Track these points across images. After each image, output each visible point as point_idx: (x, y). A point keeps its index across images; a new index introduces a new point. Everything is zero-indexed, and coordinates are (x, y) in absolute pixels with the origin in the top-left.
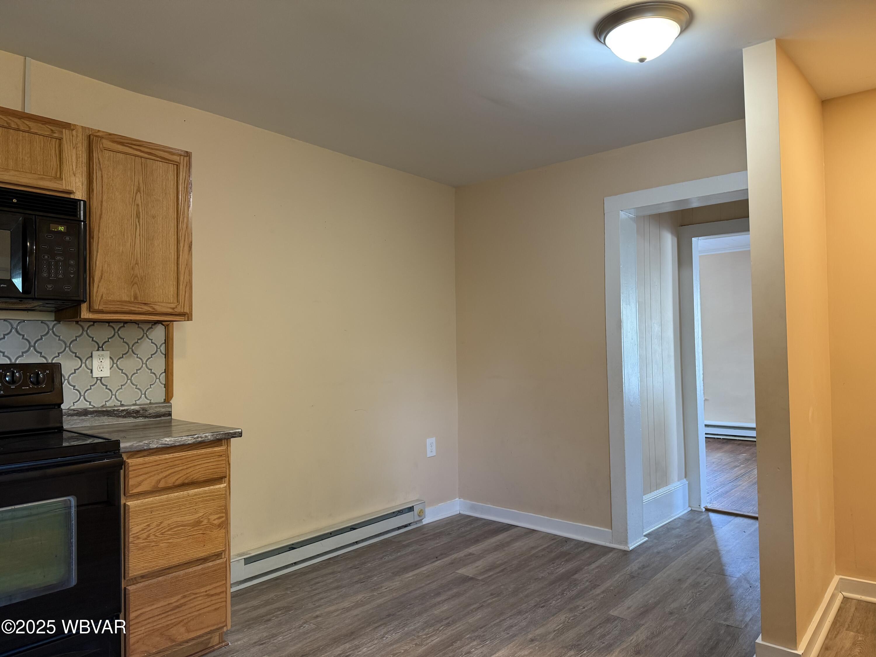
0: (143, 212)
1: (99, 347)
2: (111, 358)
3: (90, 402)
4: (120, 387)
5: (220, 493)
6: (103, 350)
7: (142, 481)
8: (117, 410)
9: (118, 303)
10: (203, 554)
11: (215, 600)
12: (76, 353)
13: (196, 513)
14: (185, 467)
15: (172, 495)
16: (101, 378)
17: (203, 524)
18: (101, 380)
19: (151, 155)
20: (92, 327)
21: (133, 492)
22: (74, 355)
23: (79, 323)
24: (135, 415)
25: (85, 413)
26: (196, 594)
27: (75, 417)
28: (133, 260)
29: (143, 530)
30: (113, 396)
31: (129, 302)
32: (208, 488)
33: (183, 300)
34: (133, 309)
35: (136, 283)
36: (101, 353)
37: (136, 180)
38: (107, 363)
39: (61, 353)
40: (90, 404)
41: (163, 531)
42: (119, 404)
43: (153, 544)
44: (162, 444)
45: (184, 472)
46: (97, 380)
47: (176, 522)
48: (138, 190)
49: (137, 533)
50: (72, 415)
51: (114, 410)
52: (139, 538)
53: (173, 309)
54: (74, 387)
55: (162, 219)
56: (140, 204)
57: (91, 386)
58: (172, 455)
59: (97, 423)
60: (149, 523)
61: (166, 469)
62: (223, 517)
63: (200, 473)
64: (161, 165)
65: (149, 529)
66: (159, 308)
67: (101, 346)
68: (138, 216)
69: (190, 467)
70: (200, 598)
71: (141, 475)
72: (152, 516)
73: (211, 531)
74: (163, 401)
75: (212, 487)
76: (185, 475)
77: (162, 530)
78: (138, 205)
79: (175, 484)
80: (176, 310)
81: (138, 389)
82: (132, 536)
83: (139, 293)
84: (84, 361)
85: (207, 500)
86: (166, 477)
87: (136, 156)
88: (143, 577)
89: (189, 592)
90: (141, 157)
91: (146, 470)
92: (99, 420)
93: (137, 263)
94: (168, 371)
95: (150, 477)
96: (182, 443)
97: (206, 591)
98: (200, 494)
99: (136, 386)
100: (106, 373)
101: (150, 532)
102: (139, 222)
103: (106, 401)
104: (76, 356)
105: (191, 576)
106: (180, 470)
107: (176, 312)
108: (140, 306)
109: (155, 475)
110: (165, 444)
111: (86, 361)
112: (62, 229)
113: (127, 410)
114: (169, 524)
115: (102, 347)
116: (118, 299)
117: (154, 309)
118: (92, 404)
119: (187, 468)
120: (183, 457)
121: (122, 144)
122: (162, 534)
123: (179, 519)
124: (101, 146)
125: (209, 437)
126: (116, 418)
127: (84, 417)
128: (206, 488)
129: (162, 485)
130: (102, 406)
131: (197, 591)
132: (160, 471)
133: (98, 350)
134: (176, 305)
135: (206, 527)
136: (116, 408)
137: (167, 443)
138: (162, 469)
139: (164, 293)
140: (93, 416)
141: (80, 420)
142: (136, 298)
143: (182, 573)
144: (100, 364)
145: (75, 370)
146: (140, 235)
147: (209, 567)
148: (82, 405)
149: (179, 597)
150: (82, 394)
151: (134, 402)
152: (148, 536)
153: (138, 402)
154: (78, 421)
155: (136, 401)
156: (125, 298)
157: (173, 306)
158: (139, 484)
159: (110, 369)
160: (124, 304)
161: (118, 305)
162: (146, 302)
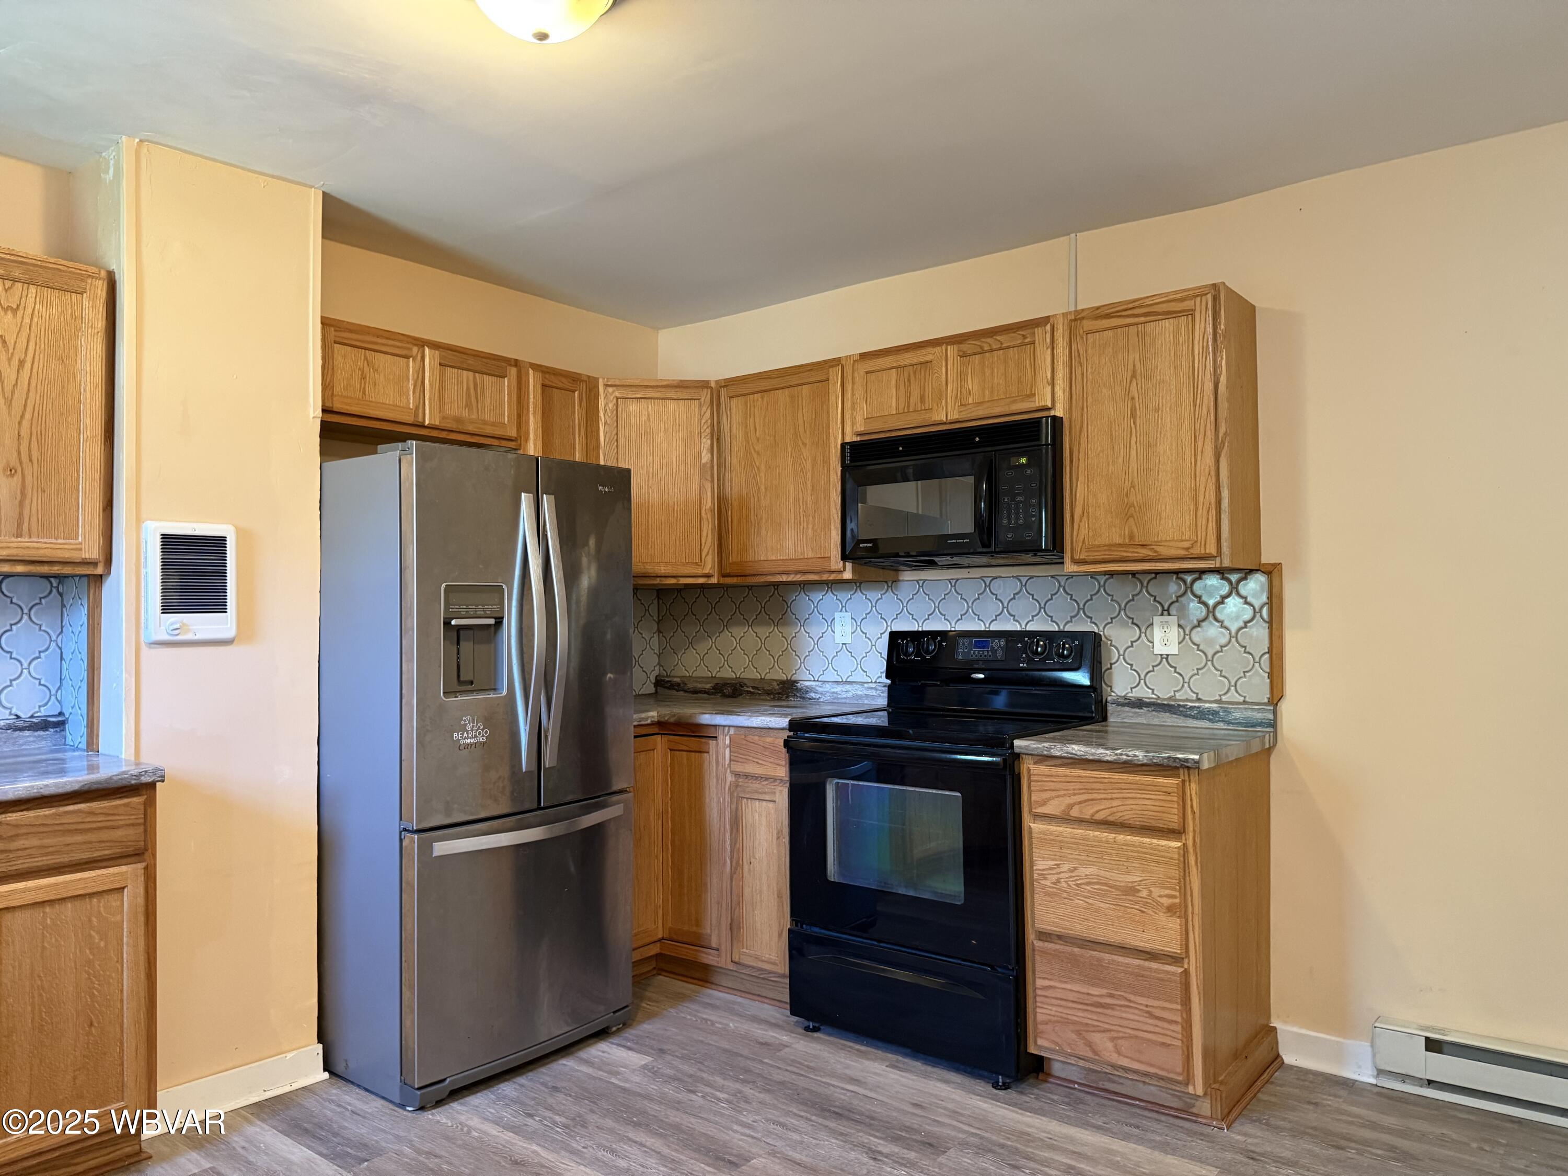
0: (1141, 406)
1: (1163, 610)
2: (1180, 626)
3: (1153, 690)
4: (1195, 671)
5: (1169, 855)
6: (1169, 614)
7: (1049, 799)
8: (1184, 706)
9: (1105, 548)
10: (1142, 944)
11: (1163, 1028)
12: (1133, 619)
13: (1129, 873)
14: (1109, 796)
15: (1091, 832)
16: (1168, 655)
17: (1140, 894)
18: (1167, 659)
19: (1150, 316)
20: (1154, 580)
21: (1036, 811)
22: (1130, 621)
23: (1137, 576)
24: (1211, 717)
25: (1139, 704)
26: (1130, 1001)
27: (1127, 709)
28: (1126, 482)
29: (1051, 869)
30: (1186, 685)
31: (1120, 544)
32: (1148, 840)
33: (1204, 534)
34: (1125, 554)
35: (1132, 516)
36: (1166, 618)
37: (1131, 362)
38: (1174, 633)
39: (1115, 618)
40: (1153, 693)
41: (1079, 882)
42: (1194, 698)
43: (1065, 895)
44: (1067, 753)
45: (1108, 804)
46: (1162, 658)
47: (1098, 876)
48: (1134, 376)
49: (1043, 870)
50: (1123, 705)
51: (1179, 705)
52: (1045, 879)
53: (1187, 549)
54: (1132, 665)
55: (1170, 409)
56: (1136, 395)
57: (1153, 666)
58: (1089, 772)
59: (1156, 721)
60: (1059, 863)
61: (1081, 791)
62: (1174, 897)
63: (1133, 812)
64: (1167, 324)
65: (1058, 870)
66: (1164, 551)
67: (1166, 608)
68: (1133, 415)
69: (1117, 798)
70: (1137, 1012)
71: (1047, 790)
72: (1063, 854)
73: (1156, 913)
74: (1266, 700)
75: (1155, 841)
76: (1109, 808)
77: (1077, 880)
78: (1133, 399)
79: (1094, 818)
80: (1192, 551)
81: (1224, 677)
82: (1037, 872)
83: (1136, 530)
84: (1143, 630)
85: (1145, 859)
86: (1080, 803)
87: (1129, 325)
88: (1060, 937)
89: (1119, 993)
90: (1137, 324)
91: (1053, 786)
92: (1158, 717)
93: (1133, 486)
94: (1275, 653)
95: (1058, 797)
96: (1096, 757)
97: (1147, 1006)
98: (1134, 846)
99: (1221, 671)
100: (1173, 649)
101: (1062, 875)
102: (1135, 423)
103: (1175, 691)
104: (1133, 623)
105: (1121, 968)
106: (1101, 799)
107: (1192, 554)
108: (1136, 550)
109: (1065, 795)
110: (1072, 754)
111: (1146, 630)
112: (1023, 460)
113: (1199, 707)
114: (1086, 875)
115: (1168, 610)
116: (1107, 542)
117: (1156, 552)
118: (1155, 692)
119: (1112, 799)
120: (1106, 781)
121: (1108, 316)
122: (1077, 885)
123: (1102, 873)
124: (1081, 332)
125: (1141, 757)
126: (1182, 718)
127: (1138, 710)
128: (1145, 839)
129: (1075, 812)
130: (1170, 698)
131: (1132, 997)
132: (1072, 792)
133: (1162, 615)
134: (1191, 542)
135: (1147, 902)
136: (1182, 703)
137: (1074, 752)
138: (1074, 790)
139: (1175, 524)
140: (1150, 709)
141: (1133, 713)
142: (1131, 537)
143: (1107, 957)
144: (1163, 635)
145: (1132, 642)
146: (1136, 443)
147: (1150, 969)
148: (1142, 692)
149: (1104, 991)
150: (1142, 677)
151: (1218, 698)
152: (1058, 881)
153: (1224, 698)
154: (1131, 714)
155: (1220, 696)
156: (1117, 540)
157: (1186, 545)
158: (1044, 803)
159: (1179, 643)
160: (1113, 548)
161: (1105, 550)
162: (1144, 543)
